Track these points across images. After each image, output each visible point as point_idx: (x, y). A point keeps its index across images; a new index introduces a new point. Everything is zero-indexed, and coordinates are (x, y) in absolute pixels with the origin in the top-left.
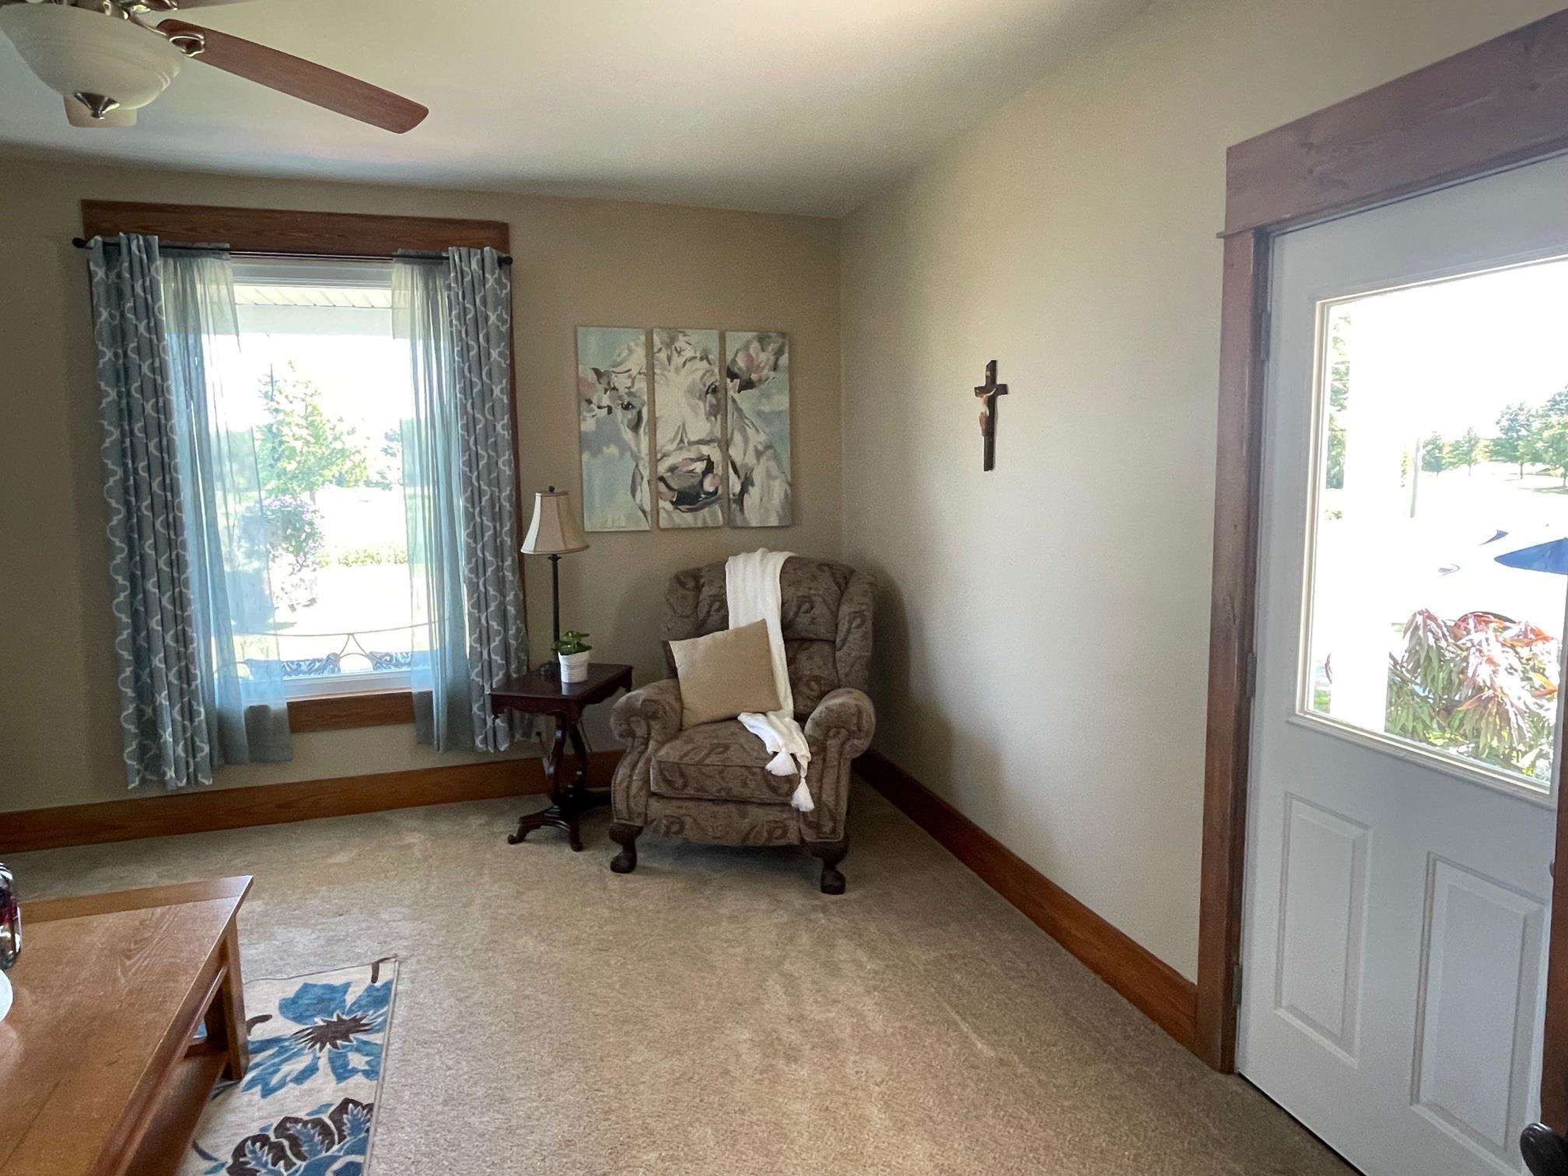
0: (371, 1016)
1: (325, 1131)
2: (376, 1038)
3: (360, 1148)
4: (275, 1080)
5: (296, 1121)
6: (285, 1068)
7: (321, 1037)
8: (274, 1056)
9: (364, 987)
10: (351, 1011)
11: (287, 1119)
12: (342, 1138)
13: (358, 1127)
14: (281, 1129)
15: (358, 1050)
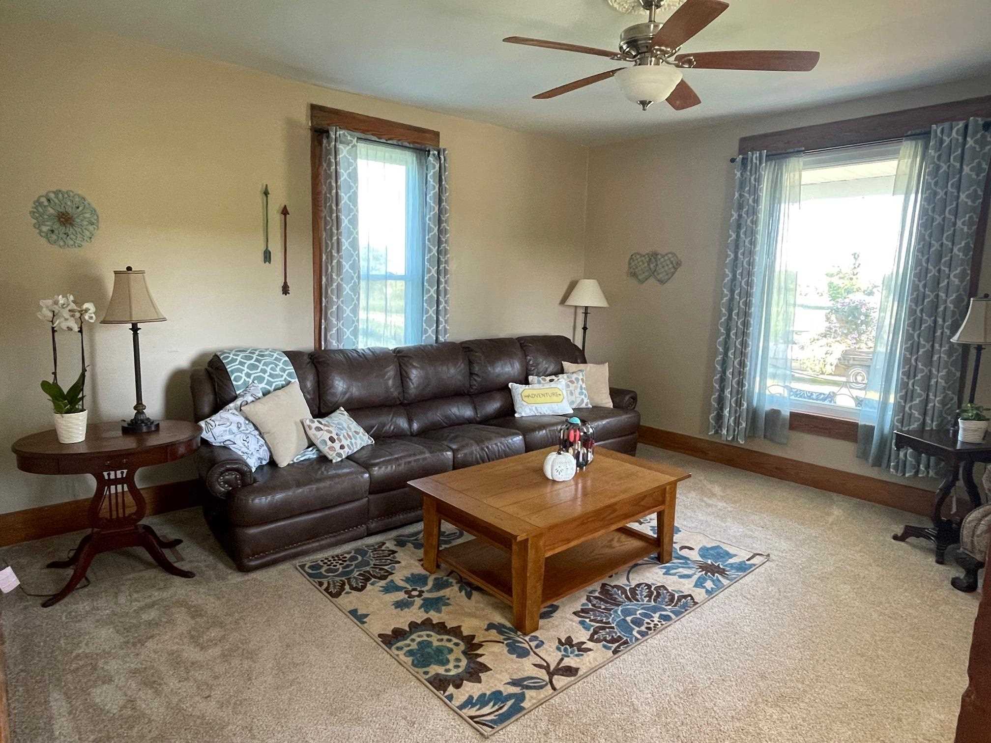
0: (732, 573)
1: (672, 600)
2: (725, 582)
3: (677, 614)
4: (672, 572)
5: (666, 589)
6: (680, 570)
7: (705, 568)
8: (680, 563)
9: (741, 560)
10: (726, 566)
11: (663, 586)
12: (675, 606)
13: (685, 607)
14: (658, 588)
15: (713, 581)
